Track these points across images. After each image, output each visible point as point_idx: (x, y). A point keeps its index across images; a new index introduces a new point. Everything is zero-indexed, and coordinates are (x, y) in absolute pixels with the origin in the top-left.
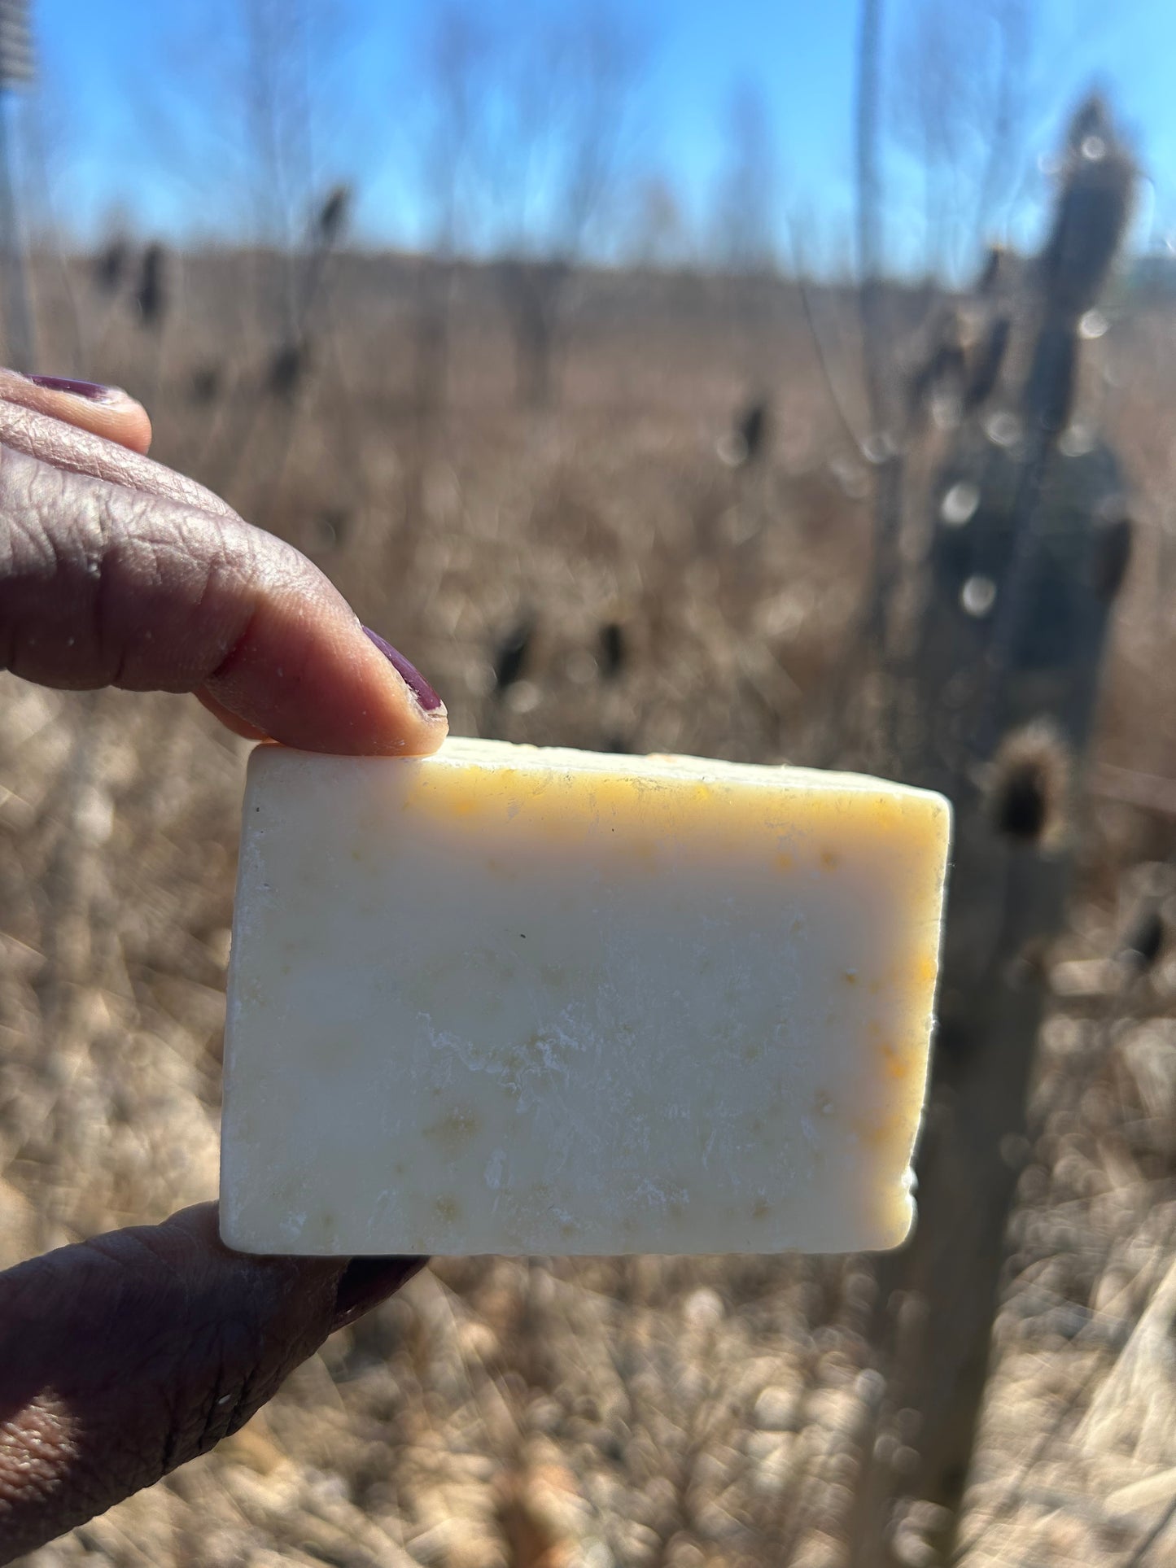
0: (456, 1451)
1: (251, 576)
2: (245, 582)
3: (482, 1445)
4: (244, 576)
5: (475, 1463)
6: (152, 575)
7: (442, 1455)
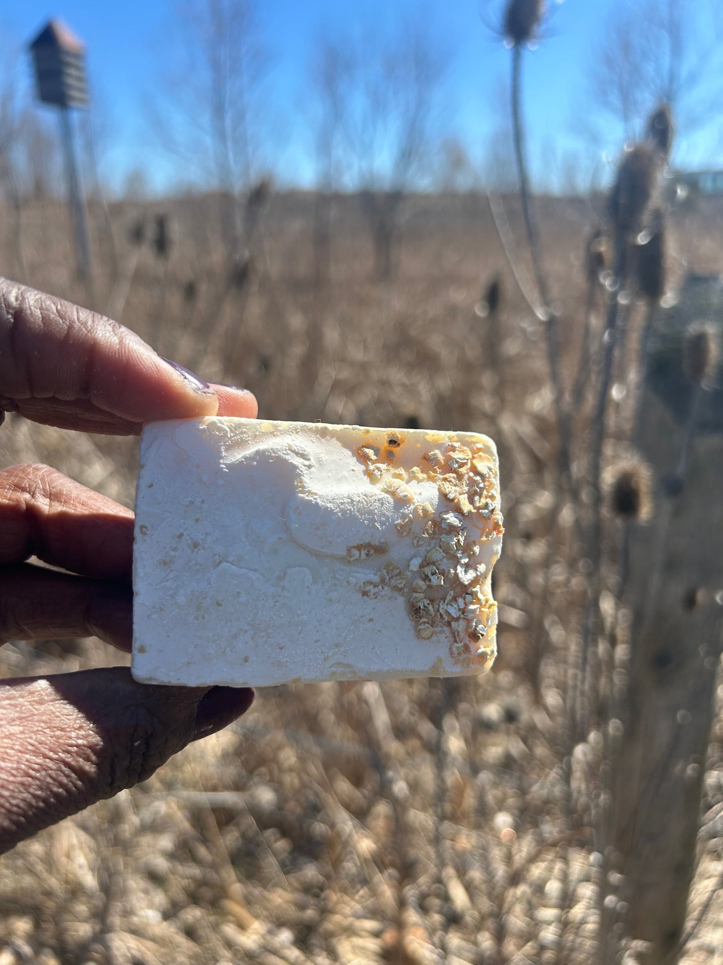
0: (358, 917)
1: (90, 330)
2: (86, 332)
3: (374, 913)
4: (86, 329)
5: (370, 925)
6: (38, 324)
7: (351, 919)
